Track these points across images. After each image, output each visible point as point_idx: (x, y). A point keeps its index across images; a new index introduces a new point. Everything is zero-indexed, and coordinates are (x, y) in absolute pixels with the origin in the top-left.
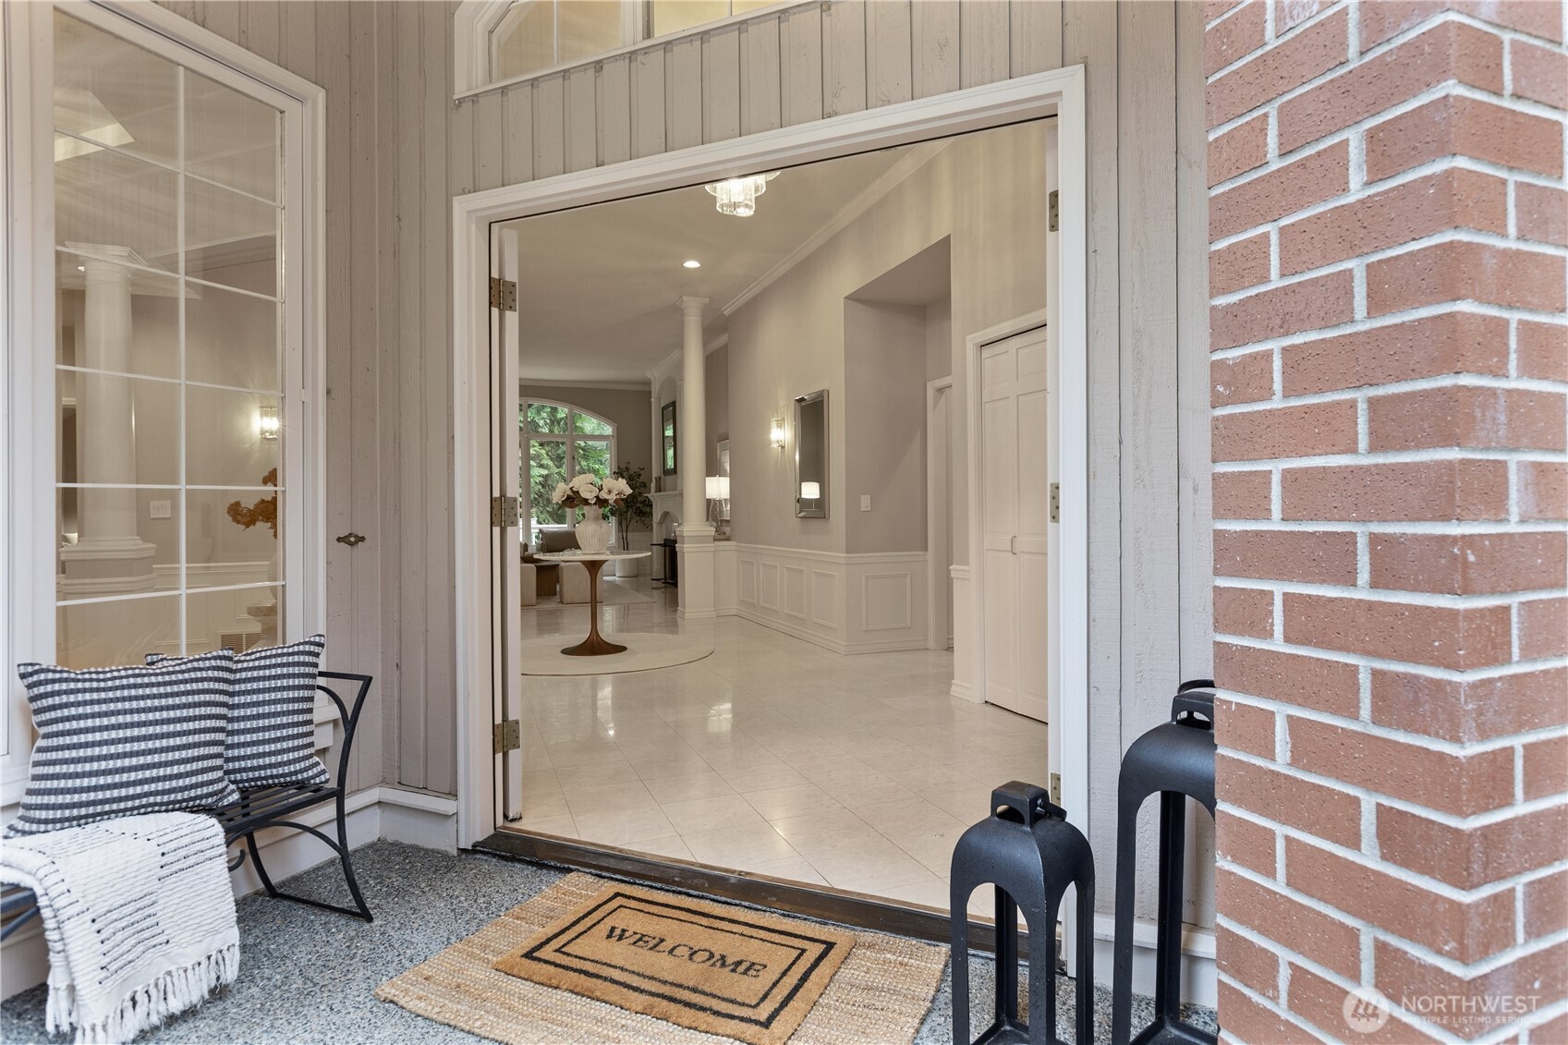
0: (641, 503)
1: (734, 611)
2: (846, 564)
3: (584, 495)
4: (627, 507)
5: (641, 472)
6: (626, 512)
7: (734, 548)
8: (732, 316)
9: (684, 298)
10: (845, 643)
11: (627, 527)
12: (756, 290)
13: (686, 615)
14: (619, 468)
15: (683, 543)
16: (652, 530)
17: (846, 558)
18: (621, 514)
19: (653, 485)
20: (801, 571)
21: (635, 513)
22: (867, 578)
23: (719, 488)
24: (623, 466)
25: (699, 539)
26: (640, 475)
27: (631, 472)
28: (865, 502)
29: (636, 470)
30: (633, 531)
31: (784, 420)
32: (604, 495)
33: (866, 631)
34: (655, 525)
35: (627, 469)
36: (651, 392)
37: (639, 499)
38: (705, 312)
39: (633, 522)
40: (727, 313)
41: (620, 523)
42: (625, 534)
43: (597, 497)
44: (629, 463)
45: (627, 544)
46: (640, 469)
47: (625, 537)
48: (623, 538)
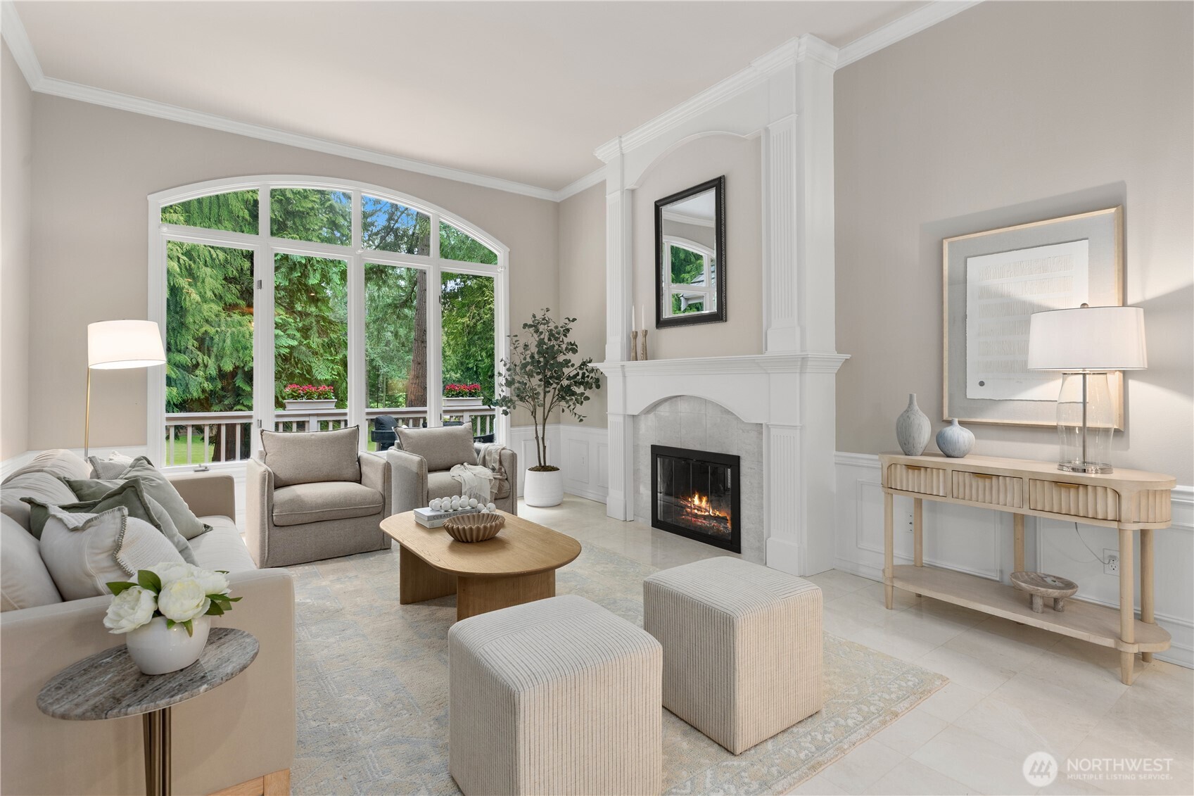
0: (569, 378)
5: (571, 325)
6: (544, 393)
11: (545, 420)
26: (568, 330)
27: (552, 325)
29: (563, 322)
35: (545, 319)
42: (540, 428)
44: (548, 310)
45: (544, 447)
46: (567, 321)
47: (540, 436)
48: (537, 438)
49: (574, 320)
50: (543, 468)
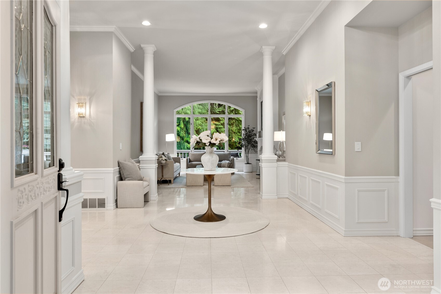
0: (254, 142)
1: (287, 196)
2: (346, 183)
3: (204, 141)
4: (248, 144)
5: (254, 129)
6: (248, 146)
7: (287, 166)
8: (286, 54)
9: (263, 47)
10: (344, 229)
11: (248, 152)
12: (297, 38)
13: (263, 197)
14: (245, 128)
15: (262, 163)
16: (257, 153)
17: (345, 179)
18: (246, 147)
19: (258, 135)
20: (319, 182)
21: (251, 146)
22: (359, 191)
23: (280, 136)
24: (247, 127)
25: (270, 161)
26: (253, 130)
27: (250, 129)
28: (358, 146)
29: (252, 128)
30: (251, 153)
31: (310, 101)
32: (213, 141)
33: (358, 223)
34: (258, 152)
35: (248, 128)
36: (257, 96)
37: (253, 140)
38: (273, 53)
39: (251, 150)
40: (284, 53)
41: (245, 150)
43: (210, 142)
44: (249, 126)
45: (248, 159)
46: (253, 128)
47: (247, 156)
48: (246, 156)
49: (255, 128)
50: (248, 163)
